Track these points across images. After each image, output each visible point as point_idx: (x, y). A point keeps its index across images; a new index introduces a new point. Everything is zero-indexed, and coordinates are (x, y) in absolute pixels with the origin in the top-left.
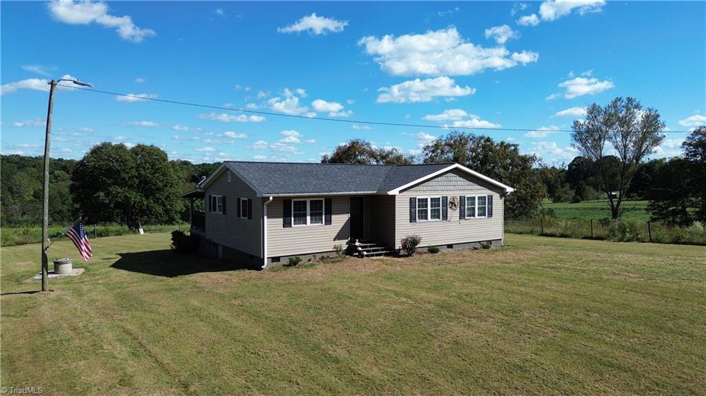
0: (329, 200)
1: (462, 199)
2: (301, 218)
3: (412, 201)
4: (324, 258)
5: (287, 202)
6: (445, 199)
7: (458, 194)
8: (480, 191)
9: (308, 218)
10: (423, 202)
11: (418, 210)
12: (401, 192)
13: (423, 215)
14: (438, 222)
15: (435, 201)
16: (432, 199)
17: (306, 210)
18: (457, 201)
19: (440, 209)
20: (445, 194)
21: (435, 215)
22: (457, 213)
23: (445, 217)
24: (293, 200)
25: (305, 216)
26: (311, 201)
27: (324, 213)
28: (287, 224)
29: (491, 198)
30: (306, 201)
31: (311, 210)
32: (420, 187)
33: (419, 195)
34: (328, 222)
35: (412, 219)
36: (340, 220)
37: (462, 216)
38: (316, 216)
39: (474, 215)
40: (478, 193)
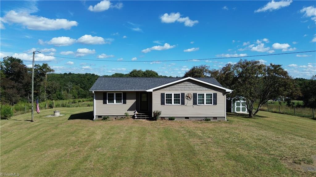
0: (125, 93)
1: (195, 95)
2: (111, 100)
3: (162, 95)
4: (123, 118)
5: (104, 93)
6: (183, 95)
7: (192, 92)
8: (208, 91)
9: (115, 101)
10: (169, 96)
11: (166, 99)
12: (154, 90)
13: (169, 102)
14: (179, 106)
15: (177, 96)
16: (175, 94)
17: (114, 97)
18: (191, 96)
19: (180, 99)
20: (183, 92)
21: (177, 101)
22: (191, 101)
23: (183, 103)
24: (107, 93)
25: (113, 100)
26: (116, 94)
27: (122, 99)
28: (105, 103)
30: (114, 94)
31: (116, 97)
33: (166, 92)
34: (125, 103)
35: (163, 103)
36: (130, 102)
37: (195, 103)
38: (118, 100)
39: (203, 103)
40: (206, 92)
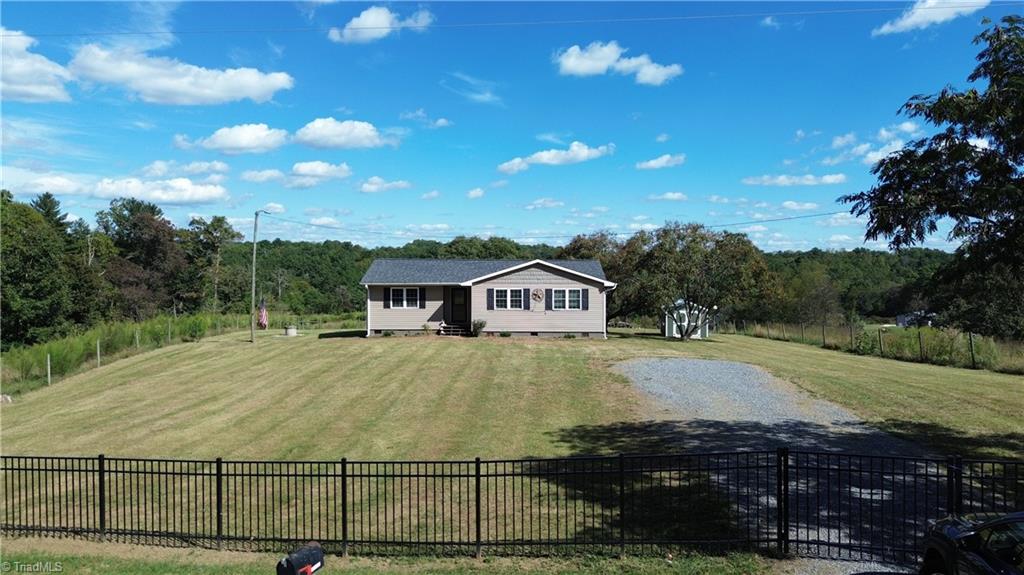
0: (423, 289)
1: (548, 292)
2: (398, 302)
3: (490, 292)
4: (418, 333)
5: (386, 289)
6: (527, 291)
7: (543, 287)
8: (572, 286)
9: (405, 303)
10: (502, 293)
11: (497, 300)
12: (474, 284)
13: (502, 304)
14: (519, 312)
15: (516, 293)
16: (512, 291)
17: (403, 296)
18: (542, 294)
19: (521, 300)
20: (527, 286)
21: (516, 304)
22: (542, 304)
23: (527, 307)
24: (391, 288)
25: (402, 301)
26: (407, 290)
27: (418, 299)
28: (387, 306)
29: (585, 292)
30: (402, 289)
31: (407, 296)
32: (499, 280)
33: (497, 286)
34: (423, 306)
35: (490, 307)
36: (433, 306)
37: (548, 307)
38: (411, 302)
39: (564, 307)
40: (569, 286)
